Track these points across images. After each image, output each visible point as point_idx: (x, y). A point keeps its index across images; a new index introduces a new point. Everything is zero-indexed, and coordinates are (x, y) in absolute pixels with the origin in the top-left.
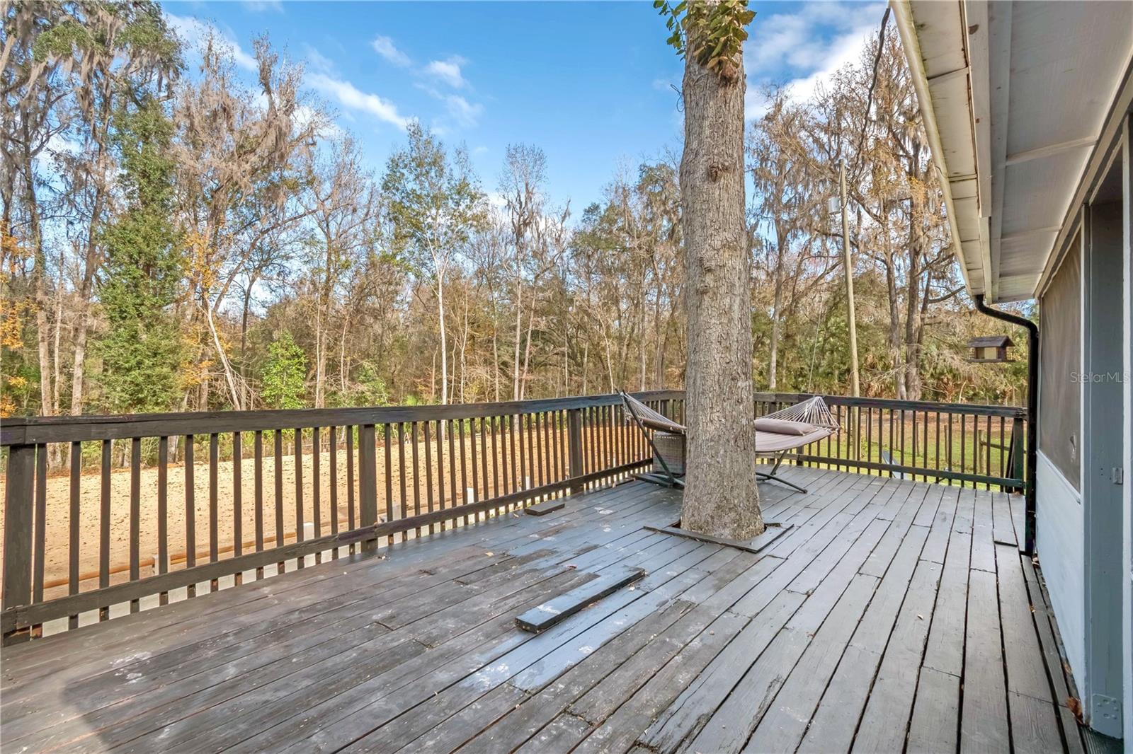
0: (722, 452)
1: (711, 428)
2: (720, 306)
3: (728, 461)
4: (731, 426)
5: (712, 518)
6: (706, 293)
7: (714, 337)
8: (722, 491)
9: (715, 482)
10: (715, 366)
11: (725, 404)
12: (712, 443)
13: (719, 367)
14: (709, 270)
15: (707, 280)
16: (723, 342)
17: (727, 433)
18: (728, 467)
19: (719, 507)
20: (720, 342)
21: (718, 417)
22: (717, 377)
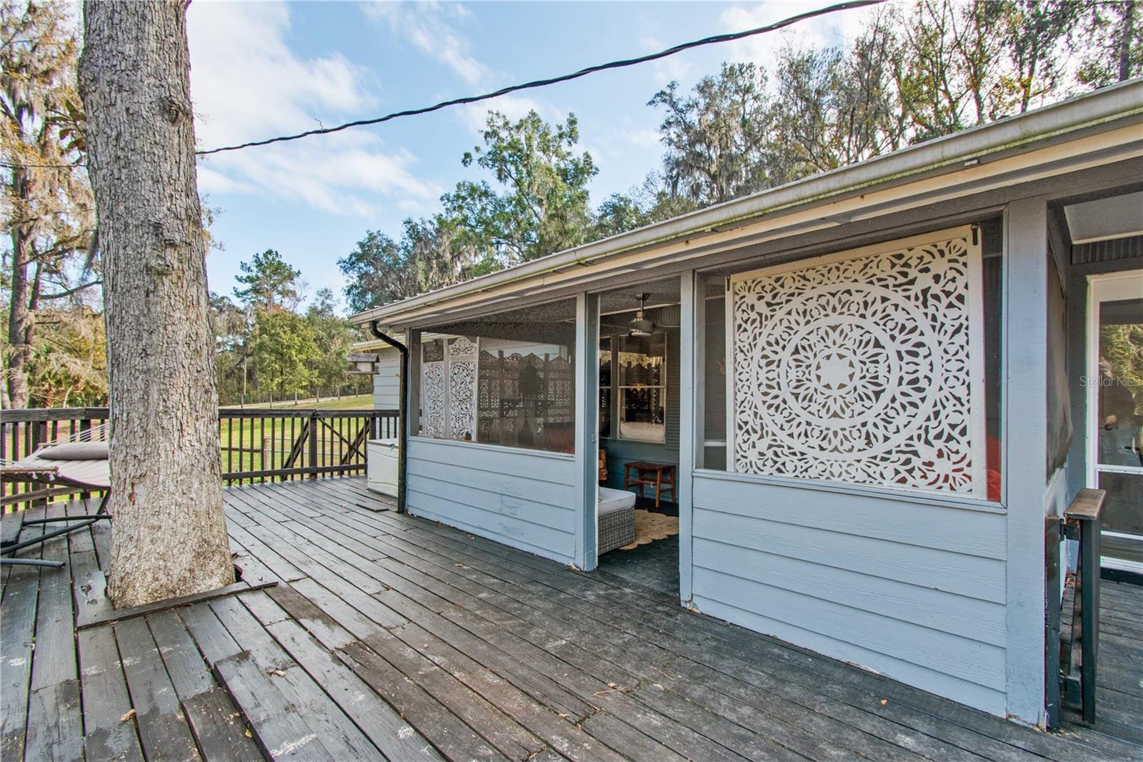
0: (196, 485)
1: (180, 456)
2: (187, 297)
3: (204, 495)
4: (207, 450)
5: (191, 571)
6: (167, 275)
7: (181, 336)
8: (199, 534)
9: (189, 525)
10: (182, 375)
11: (198, 424)
12: (183, 477)
13: (188, 376)
14: (172, 245)
15: (168, 258)
16: (193, 344)
17: (202, 460)
18: (204, 502)
19: (198, 555)
20: (189, 345)
21: (190, 441)
22: (187, 389)
